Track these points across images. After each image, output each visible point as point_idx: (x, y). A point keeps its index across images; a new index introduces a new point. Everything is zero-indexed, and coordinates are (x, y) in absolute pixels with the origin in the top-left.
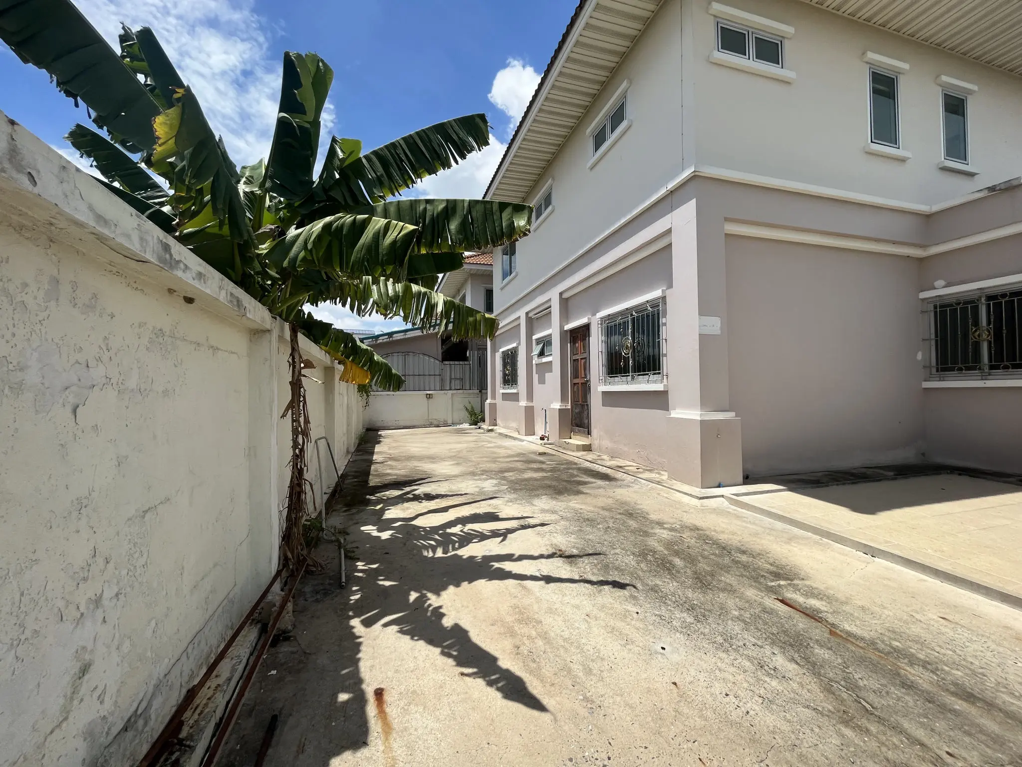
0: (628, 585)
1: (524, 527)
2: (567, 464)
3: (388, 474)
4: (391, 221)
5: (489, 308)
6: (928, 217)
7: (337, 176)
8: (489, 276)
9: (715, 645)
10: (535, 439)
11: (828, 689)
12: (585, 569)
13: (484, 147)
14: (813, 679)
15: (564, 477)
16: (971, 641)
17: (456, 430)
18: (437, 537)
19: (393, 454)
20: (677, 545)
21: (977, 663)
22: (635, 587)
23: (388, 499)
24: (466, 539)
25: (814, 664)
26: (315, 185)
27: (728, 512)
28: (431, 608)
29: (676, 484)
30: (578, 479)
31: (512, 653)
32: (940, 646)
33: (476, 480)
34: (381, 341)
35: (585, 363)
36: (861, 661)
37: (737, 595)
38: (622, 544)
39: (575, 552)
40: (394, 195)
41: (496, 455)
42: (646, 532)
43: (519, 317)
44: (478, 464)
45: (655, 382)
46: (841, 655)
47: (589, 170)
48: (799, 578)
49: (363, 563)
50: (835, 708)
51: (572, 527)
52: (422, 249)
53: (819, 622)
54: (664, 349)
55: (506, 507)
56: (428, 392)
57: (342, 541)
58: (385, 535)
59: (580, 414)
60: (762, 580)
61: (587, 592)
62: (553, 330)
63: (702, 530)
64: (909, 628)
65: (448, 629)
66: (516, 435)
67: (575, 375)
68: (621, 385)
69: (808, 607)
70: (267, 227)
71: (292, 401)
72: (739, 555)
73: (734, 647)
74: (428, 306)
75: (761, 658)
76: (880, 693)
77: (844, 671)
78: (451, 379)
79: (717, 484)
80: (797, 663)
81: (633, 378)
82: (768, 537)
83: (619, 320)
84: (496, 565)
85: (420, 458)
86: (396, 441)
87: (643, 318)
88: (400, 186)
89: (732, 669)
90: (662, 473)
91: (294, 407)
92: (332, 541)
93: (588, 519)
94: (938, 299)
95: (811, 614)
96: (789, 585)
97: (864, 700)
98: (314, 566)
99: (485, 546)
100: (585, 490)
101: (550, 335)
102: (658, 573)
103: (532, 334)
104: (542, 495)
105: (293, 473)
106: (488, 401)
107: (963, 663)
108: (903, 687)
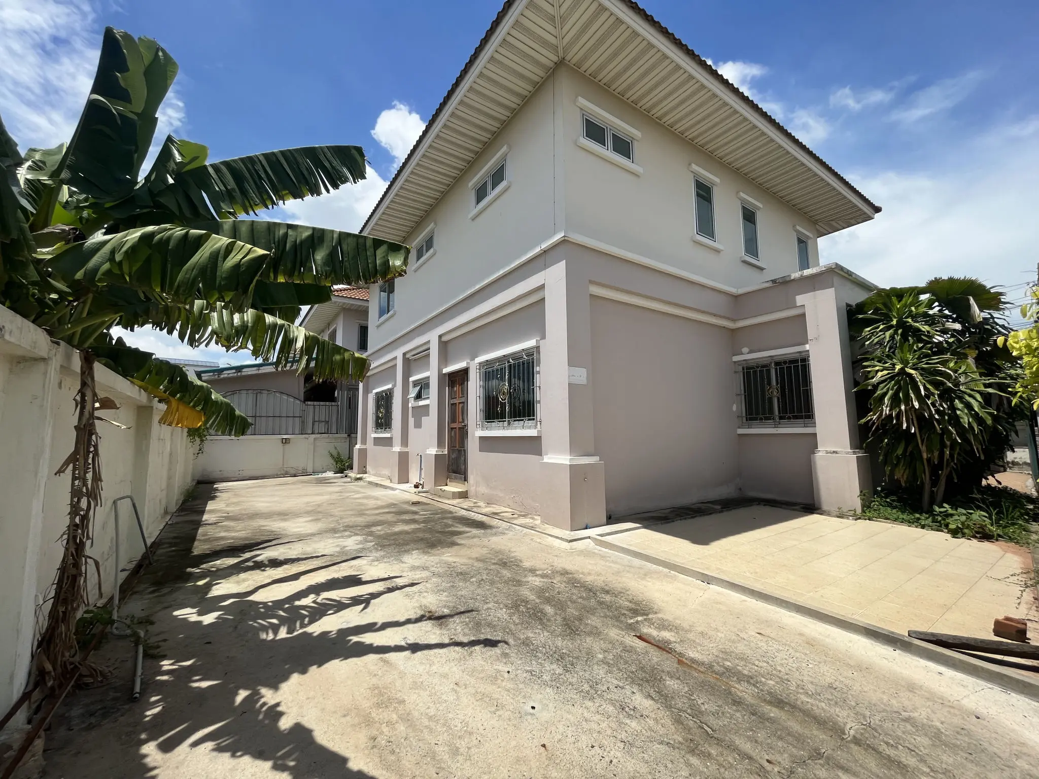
0: (499, 642)
1: (390, 590)
2: (442, 513)
3: (222, 538)
4: (235, 242)
5: (363, 346)
6: (736, 298)
7: (171, 181)
8: (363, 313)
9: (582, 694)
10: (409, 487)
11: (678, 721)
12: (456, 630)
13: (359, 180)
14: (666, 713)
15: (438, 527)
16: (778, 651)
17: (317, 479)
18: (281, 613)
19: (232, 511)
20: (548, 592)
21: (783, 670)
22: (506, 643)
23: (218, 570)
24: (319, 612)
25: (666, 697)
26: (138, 187)
27: (595, 553)
28: (264, 709)
29: (548, 528)
30: (453, 529)
31: (367, 747)
32: (758, 660)
33: (339, 537)
34: (226, 376)
35: (463, 408)
36: (703, 686)
37: (602, 637)
38: (495, 596)
39: (446, 611)
40: (248, 213)
41: (363, 508)
42: (519, 581)
43: (395, 358)
44: (341, 518)
45: (530, 428)
46: (687, 683)
47: (470, 220)
48: (653, 612)
49: (171, 662)
50: (684, 739)
51: (443, 584)
52: (279, 277)
53: (669, 653)
54: (538, 397)
55: (371, 568)
56: (285, 437)
57: (142, 634)
58: (209, 619)
59: (457, 459)
60: (623, 618)
61: (457, 656)
62: (431, 373)
63: (571, 574)
64: (736, 648)
65: (285, 732)
66: (387, 483)
67: (453, 419)
68: (498, 431)
69: (661, 639)
70: (57, 227)
71: (76, 452)
72: (603, 595)
73: (599, 692)
74: (286, 341)
75: (623, 700)
76: (718, 714)
77: (690, 699)
78: (314, 422)
79: (584, 527)
80: (653, 699)
81: (509, 423)
82: (628, 575)
83: (497, 366)
84: (355, 639)
85: (269, 515)
86: (236, 495)
87: (519, 366)
88: (256, 205)
89: (597, 717)
90: (536, 517)
91: (77, 460)
92: (126, 636)
93: (461, 573)
94: (744, 362)
95: (663, 646)
96: (645, 620)
97: (706, 724)
98: (91, 676)
99: (341, 617)
100: (459, 541)
101: (428, 378)
102: (529, 625)
103: (409, 376)
104: (413, 550)
105: (67, 549)
106: (358, 446)
107: (774, 672)
108: (734, 705)
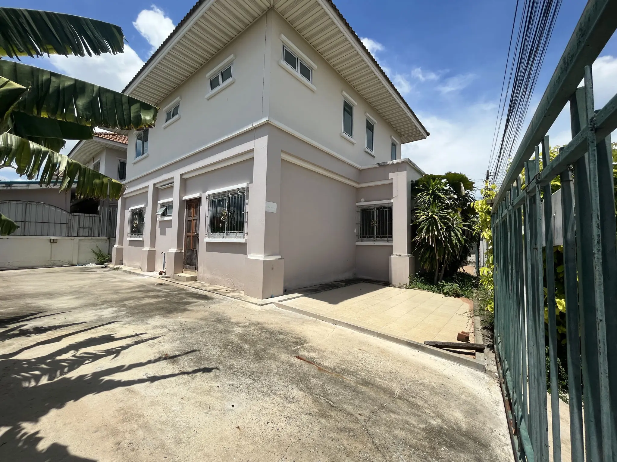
0: (213, 369)
1: (137, 343)
2: (178, 290)
5: (122, 175)
6: (360, 171)
8: (124, 153)
9: (263, 394)
10: (155, 274)
11: (316, 401)
12: (184, 364)
14: (310, 397)
15: (176, 300)
16: (368, 357)
17: (81, 269)
18: (44, 366)
20: (246, 336)
21: (369, 367)
22: (218, 369)
24: (77, 363)
25: (310, 389)
27: (275, 311)
28: (24, 437)
29: (249, 298)
30: (186, 300)
31: (113, 450)
33: (97, 309)
35: (196, 223)
36: (330, 380)
37: (277, 359)
38: (212, 341)
39: (178, 353)
40: (10, 56)
41: (118, 288)
42: (228, 331)
43: (147, 187)
44: (100, 296)
45: (240, 237)
46: (322, 380)
47: (206, 100)
48: (306, 342)
50: (318, 410)
51: (177, 336)
53: (314, 364)
54: (246, 219)
55: (123, 329)
56: (53, 238)
59: (191, 256)
60: (289, 348)
61: (184, 381)
62: (174, 199)
63: (261, 324)
64: (348, 358)
66: (139, 271)
67: (189, 230)
68: (219, 238)
69: (309, 357)
72: (279, 335)
73: (273, 391)
74: (49, 164)
75: (286, 394)
76: (336, 394)
77: (323, 388)
78: (79, 228)
79: (270, 296)
80: (303, 391)
81: (227, 234)
82: (294, 323)
83: (220, 198)
84: (107, 378)
85: (36, 295)
87: (235, 199)
88: (20, 51)
89: (271, 406)
90: (241, 292)
93: (190, 328)
94: (362, 206)
95: (310, 361)
96: (302, 347)
97: (330, 400)
99: (97, 364)
100: (190, 308)
101: (172, 202)
102: (233, 356)
103: (158, 200)
104: (156, 315)
106: (116, 246)
107: (365, 368)
108: (345, 388)
